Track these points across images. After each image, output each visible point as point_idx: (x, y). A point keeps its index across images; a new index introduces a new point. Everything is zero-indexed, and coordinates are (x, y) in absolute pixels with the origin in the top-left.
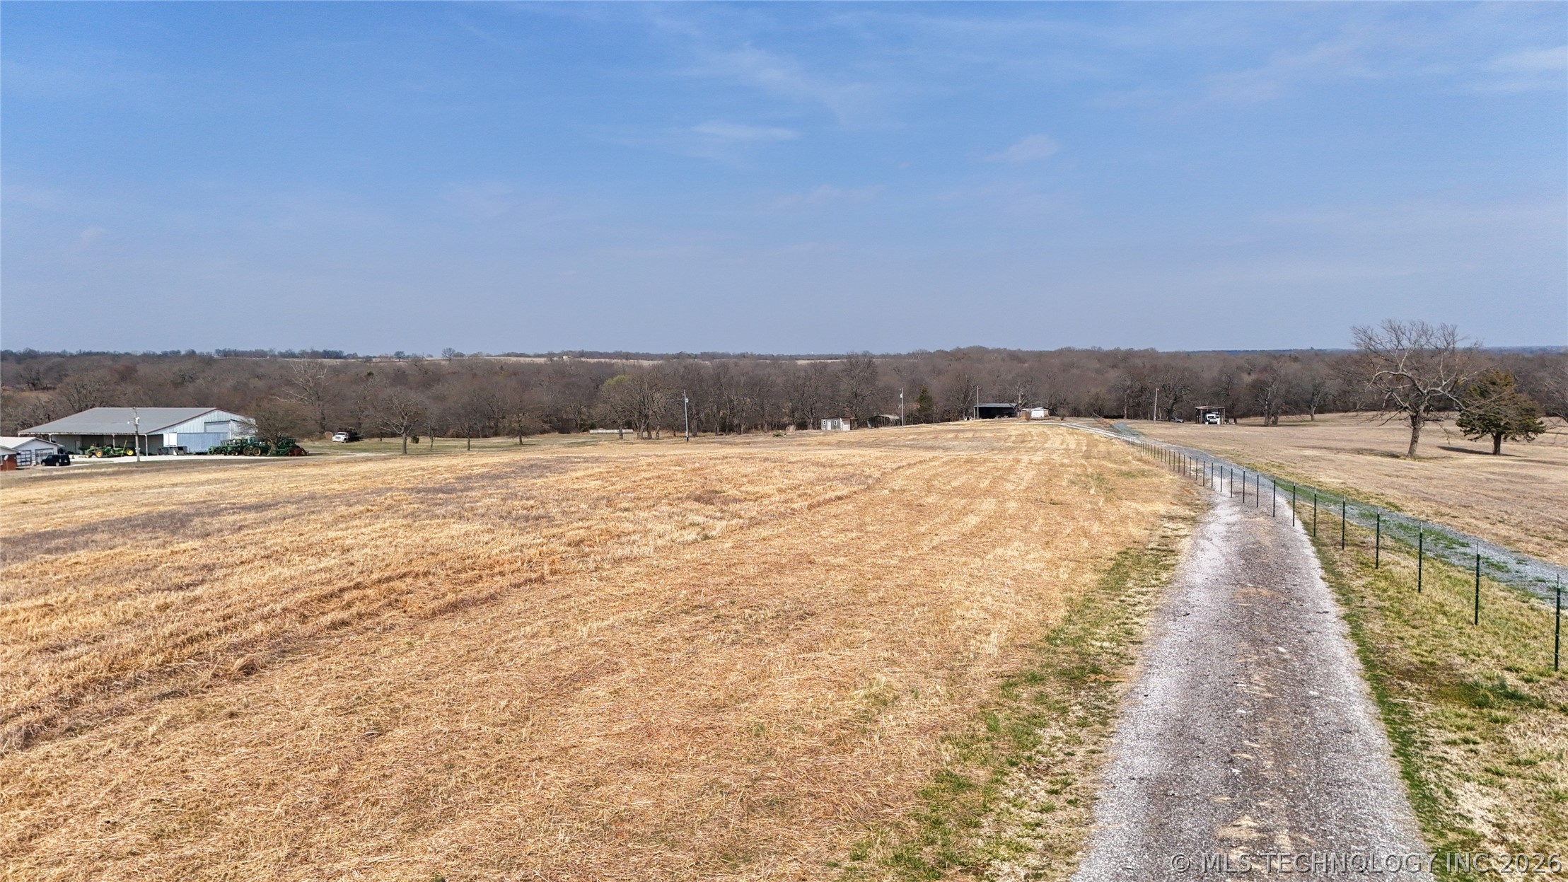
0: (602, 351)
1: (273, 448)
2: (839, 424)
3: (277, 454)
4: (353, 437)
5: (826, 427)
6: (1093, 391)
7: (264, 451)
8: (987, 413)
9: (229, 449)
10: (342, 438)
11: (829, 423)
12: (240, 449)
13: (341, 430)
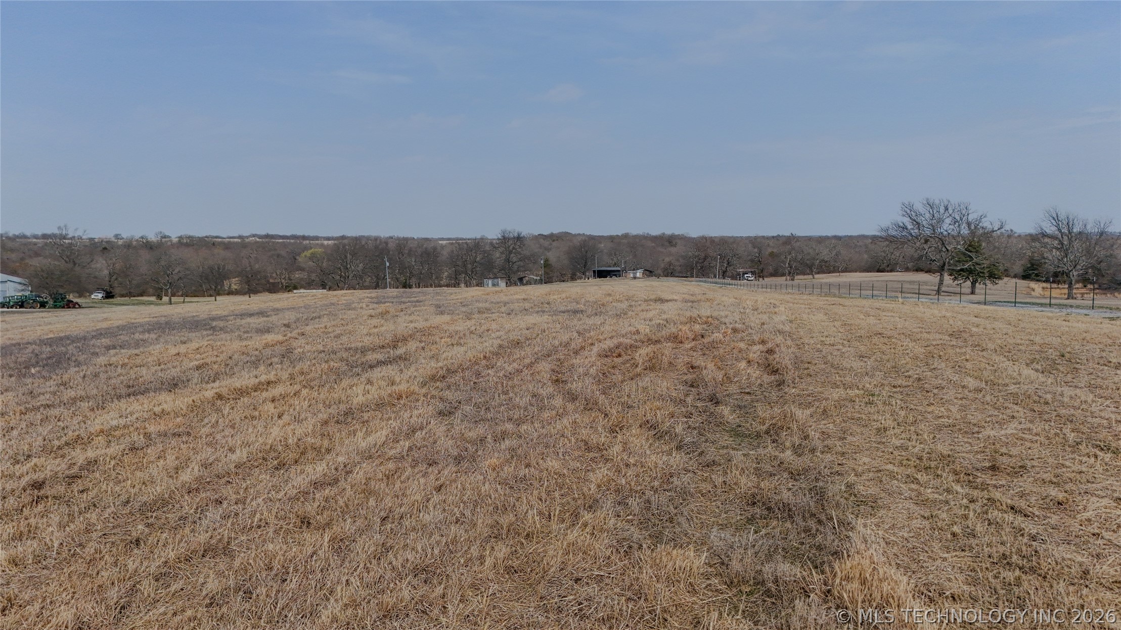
0: (281, 234)
1: (51, 302)
2: (498, 282)
3: (55, 307)
4: (109, 295)
5: (488, 285)
6: (667, 259)
7: (43, 305)
8: (602, 274)
9: (11, 304)
10: (100, 296)
11: (490, 282)
12: (21, 304)
13: (98, 289)
